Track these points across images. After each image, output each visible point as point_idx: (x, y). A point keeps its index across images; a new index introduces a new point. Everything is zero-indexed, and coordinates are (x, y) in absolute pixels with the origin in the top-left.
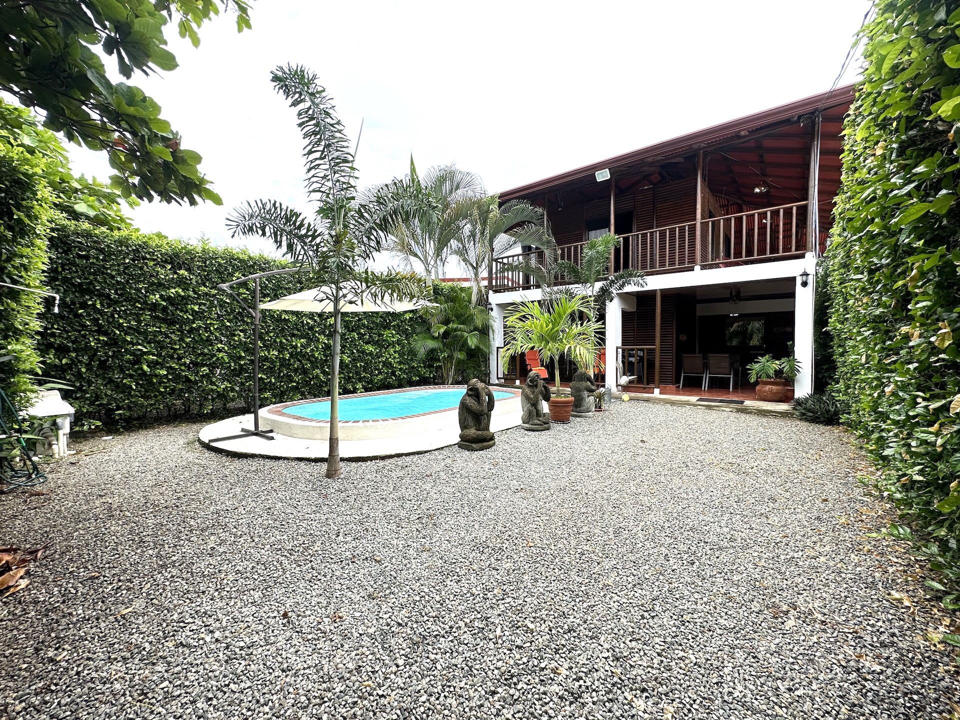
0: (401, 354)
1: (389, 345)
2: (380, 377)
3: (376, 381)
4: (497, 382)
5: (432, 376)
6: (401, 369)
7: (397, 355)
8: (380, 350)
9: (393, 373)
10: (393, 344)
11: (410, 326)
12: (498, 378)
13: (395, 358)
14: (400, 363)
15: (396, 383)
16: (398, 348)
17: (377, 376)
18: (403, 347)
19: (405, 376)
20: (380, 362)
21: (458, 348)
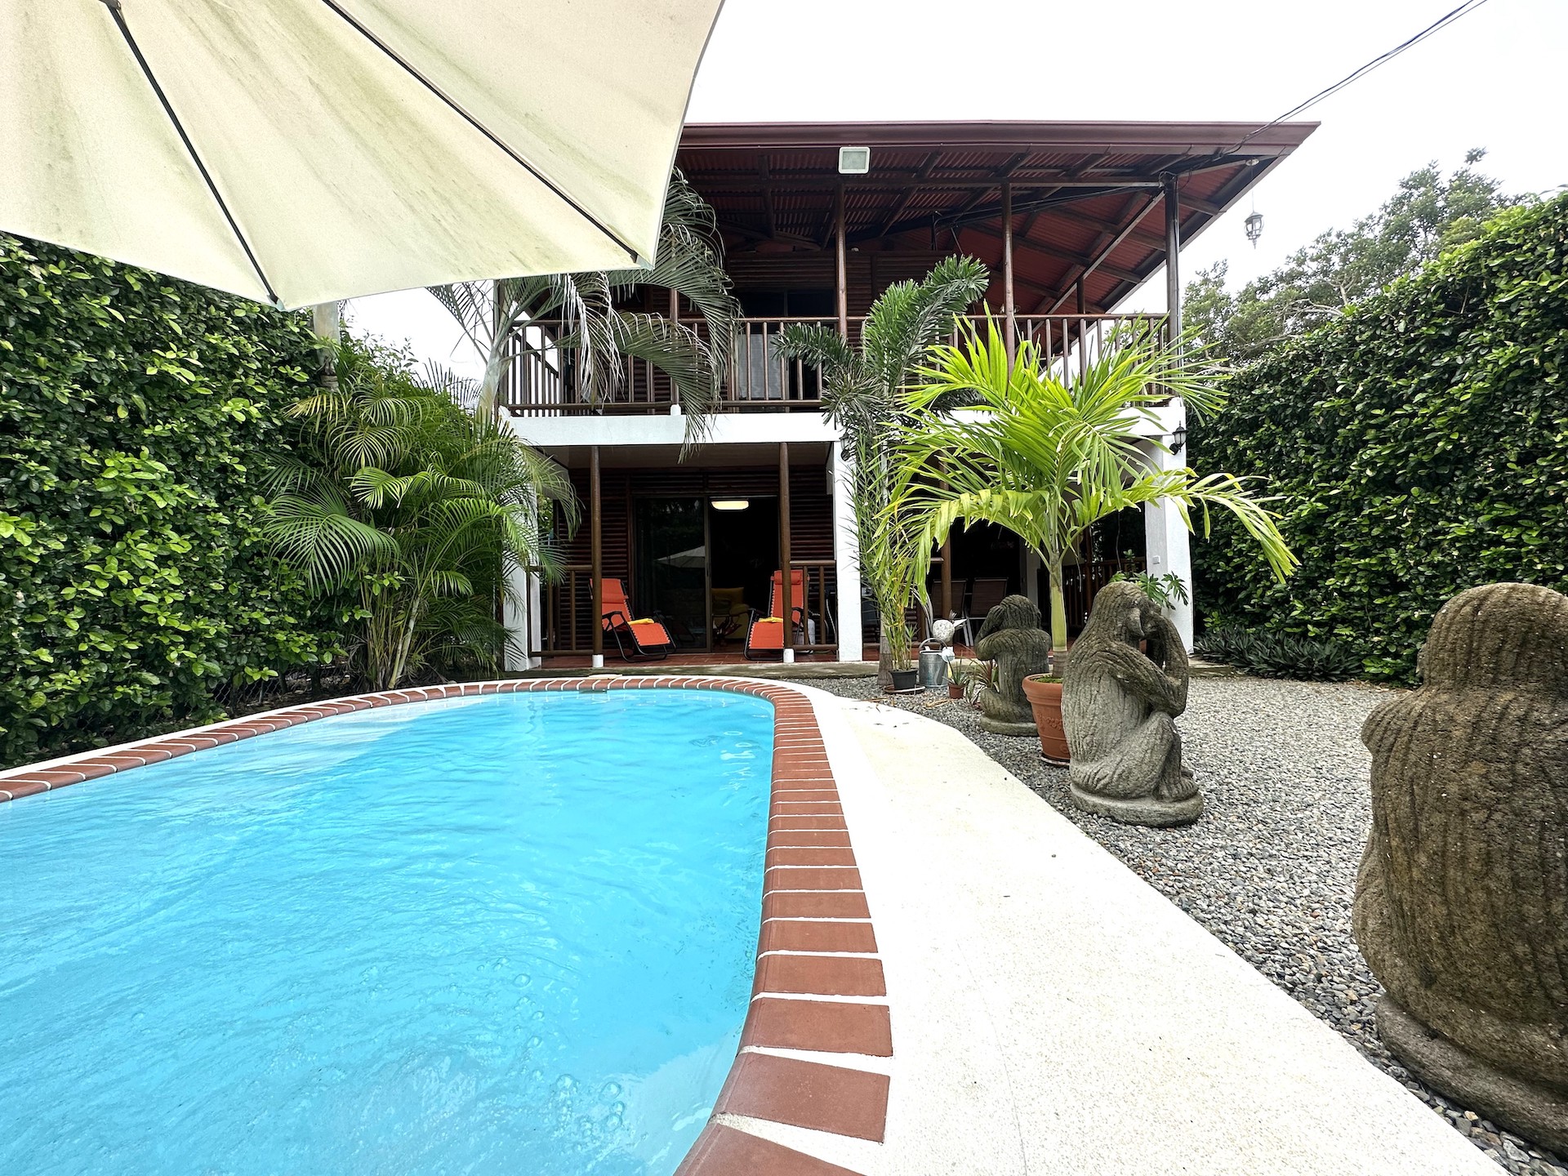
0: (197, 574)
1: (130, 526)
2: (68, 680)
3: (39, 700)
4: (526, 665)
5: (328, 658)
6: (190, 639)
7: (172, 575)
8: (72, 546)
9: (152, 658)
10: (152, 524)
11: (243, 458)
12: (531, 655)
13: (162, 587)
14: (191, 610)
15: (166, 702)
16: (179, 545)
17: (45, 672)
18: (203, 543)
19: (215, 667)
20: (66, 606)
21: (438, 560)
